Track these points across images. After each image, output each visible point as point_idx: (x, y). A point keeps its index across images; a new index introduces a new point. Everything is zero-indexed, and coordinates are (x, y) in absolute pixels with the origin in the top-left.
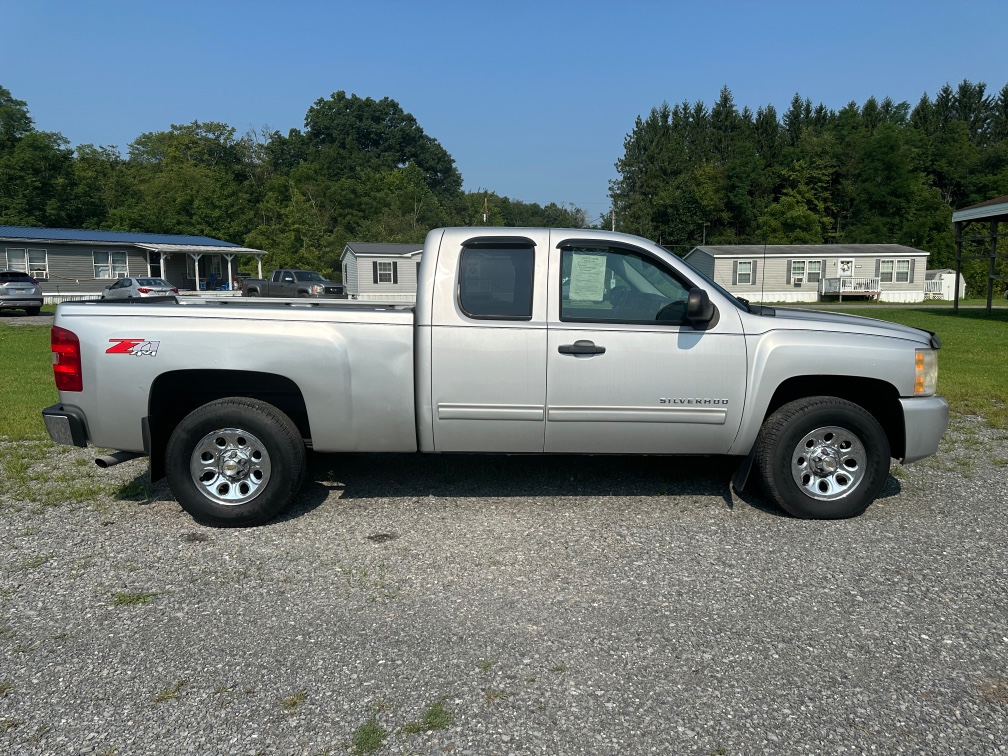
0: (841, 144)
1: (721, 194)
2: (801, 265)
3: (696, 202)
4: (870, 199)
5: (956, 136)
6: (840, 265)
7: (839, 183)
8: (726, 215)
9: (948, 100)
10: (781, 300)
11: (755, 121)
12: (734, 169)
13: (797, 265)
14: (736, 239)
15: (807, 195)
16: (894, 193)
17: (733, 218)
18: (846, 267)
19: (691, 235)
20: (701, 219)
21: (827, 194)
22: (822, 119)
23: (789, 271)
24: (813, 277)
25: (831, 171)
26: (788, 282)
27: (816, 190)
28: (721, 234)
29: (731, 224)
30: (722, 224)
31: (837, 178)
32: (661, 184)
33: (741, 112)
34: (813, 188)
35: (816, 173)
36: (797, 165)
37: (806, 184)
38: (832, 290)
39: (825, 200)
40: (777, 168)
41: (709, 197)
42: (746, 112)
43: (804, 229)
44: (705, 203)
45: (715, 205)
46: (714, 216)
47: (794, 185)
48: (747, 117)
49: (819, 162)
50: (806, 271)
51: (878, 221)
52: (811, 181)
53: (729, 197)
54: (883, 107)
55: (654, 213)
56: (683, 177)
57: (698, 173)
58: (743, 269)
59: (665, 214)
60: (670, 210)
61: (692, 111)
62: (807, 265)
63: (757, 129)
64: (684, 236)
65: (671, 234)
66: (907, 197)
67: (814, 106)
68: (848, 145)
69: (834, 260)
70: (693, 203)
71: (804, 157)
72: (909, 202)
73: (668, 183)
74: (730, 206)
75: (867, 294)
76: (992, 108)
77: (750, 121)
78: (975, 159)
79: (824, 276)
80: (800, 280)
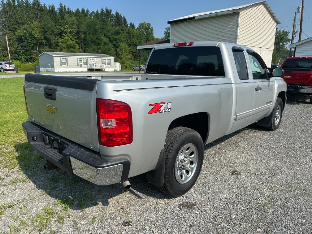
0: (77, 21)
1: (41, 34)
2: (81, 60)
3: (33, 35)
4: (91, 40)
5: (107, 23)
6: (92, 60)
7: (79, 34)
8: (44, 41)
9: (103, 13)
10: (77, 71)
11: (48, 9)
12: (45, 25)
13: (80, 60)
14: (49, 50)
15: (70, 37)
16: (97, 39)
17: (47, 42)
18: (94, 60)
19: (33, 47)
20: (35, 42)
21: (76, 37)
22: (69, 12)
23: (78, 61)
24: (85, 64)
25: (76, 30)
26: (78, 65)
27: (73, 35)
28: (44, 48)
29: (46, 45)
30: (43, 45)
31: (78, 32)
32: (18, 28)
33: (43, 5)
34: (72, 35)
35: (72, 30)
36: (66, 26)
37: (69, 33)
38: (91, 68)
39: (75, 39)
40: (59, 27)
41: (38, 34)
42: (45, 5)
43: (74, 48)
44: (36, 36)
45: (40, 37)
46: (40, 41)
47: (65, 33)
48: (45, 7)
49: (72, 26)
50: (83, 62)
51: (94, 47)
52: (70, 32)
53: (44, 35)
54: (87, 12)
55: (17, 38)
56: (26, 26)
57: (32, 25)
58: (64, 60)
59: (21, 39)
60: (23, 38)
61: (25, 1)
62: (83, 60)
63: (49, 12)
64: (30, 48)
65: (25, 47)
66: (101, 40)
67: (67, 7)
68: (80, 22)
69: (90, 58)
70: (32, 36)
71: (67, 24)
72: (101, 42)
73: (20, 27)
74: (45, 38)
75: (101, 69)
76: (114, 17)
77: (46, 9)
78: (112, 31)
79: (88, 63)
80: (81, 64)
